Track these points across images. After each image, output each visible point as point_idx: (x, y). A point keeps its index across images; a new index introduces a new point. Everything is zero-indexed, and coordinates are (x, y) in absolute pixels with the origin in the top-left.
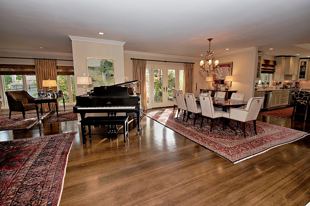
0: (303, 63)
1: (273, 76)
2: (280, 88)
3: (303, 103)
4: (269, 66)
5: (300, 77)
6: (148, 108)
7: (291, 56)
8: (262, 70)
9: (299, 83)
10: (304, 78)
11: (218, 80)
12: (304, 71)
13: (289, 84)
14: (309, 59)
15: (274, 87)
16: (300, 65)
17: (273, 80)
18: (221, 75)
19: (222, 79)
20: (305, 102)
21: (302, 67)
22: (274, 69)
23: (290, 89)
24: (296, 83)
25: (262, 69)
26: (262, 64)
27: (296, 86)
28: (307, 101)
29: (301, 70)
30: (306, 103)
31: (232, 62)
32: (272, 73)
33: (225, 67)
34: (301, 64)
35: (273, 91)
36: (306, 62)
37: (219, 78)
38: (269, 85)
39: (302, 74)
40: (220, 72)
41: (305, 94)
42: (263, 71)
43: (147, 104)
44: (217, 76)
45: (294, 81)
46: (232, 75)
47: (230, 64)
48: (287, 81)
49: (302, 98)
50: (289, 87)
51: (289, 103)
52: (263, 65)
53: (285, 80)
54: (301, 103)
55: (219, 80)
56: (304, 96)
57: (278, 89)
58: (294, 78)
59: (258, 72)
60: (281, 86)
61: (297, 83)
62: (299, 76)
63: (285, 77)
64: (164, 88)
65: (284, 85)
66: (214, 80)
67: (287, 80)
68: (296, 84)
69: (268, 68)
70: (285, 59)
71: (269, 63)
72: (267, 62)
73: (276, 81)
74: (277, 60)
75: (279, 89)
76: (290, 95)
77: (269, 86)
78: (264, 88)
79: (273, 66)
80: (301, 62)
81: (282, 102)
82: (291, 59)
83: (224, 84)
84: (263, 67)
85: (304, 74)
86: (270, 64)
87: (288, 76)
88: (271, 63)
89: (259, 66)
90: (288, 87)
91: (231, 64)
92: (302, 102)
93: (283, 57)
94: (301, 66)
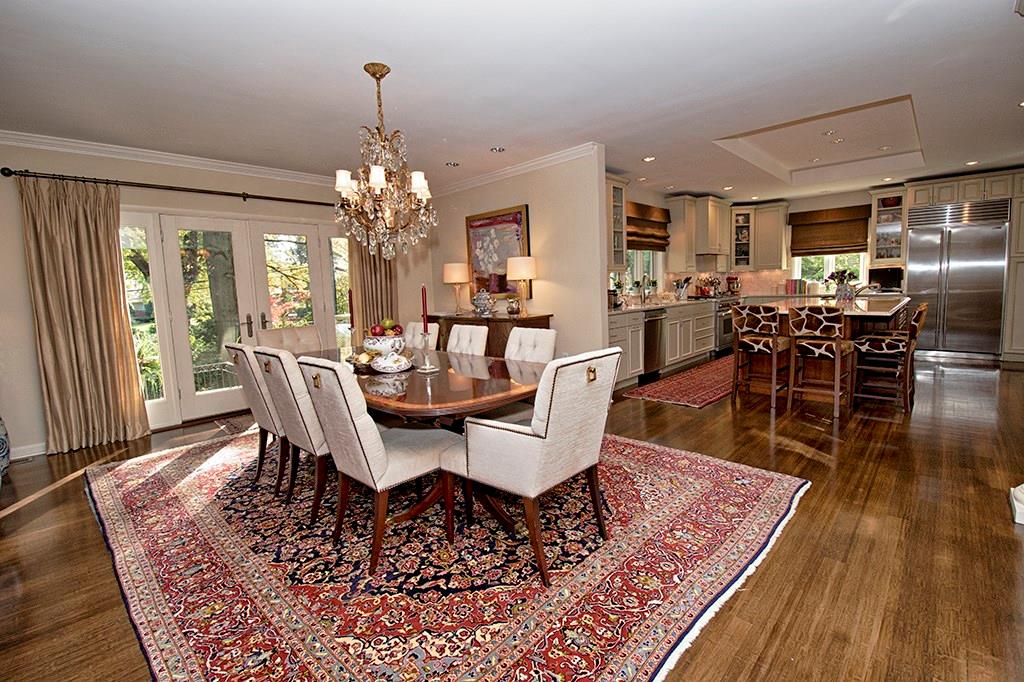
0: (740, 218)
1: (666, 260)
2: (689, 297)
3: (761, 346)
4: (649, 227)
5: (737, 262)
6: (153, 426)
7: (707, 195)
8: (630, 238)
9: (736, 279)
10: (748, 264)
11: (486, 276)
12: (744, 241)
13: (712, 283)
14: (754, 207)
15: (672, 295)
16: (734, 225)
17: (668, 274)
18: (495, 255)
19: (500, 272)
20: (766, 345)
21: (739, 229)
22: (664, 234)
23: (714, 300)
24: (728, 279)
25: (629, 234)
26: (628, 218)
27: (729, 290)
28: (771, 340)
29: (737, 239)
30: (771, 345)
31: (527, 206)
32: (662, 248)
33: (505, 225)
34: (737, 221)
35: (668, 310)
36: (748, 214)
37: (489, 269)
38: (656, 290)
39: (742, 253)
40: (491, 246)
41: (763, 314)
42: (633, 241)
43: (148, 403)
44: (483, 260)
45: (723, 273)
46: (529, 255)
47: (520, 213)
48: (704, 276)
49: (757, 330)
50: (712, 293)
51: (716, 346)
52: (630, 220)
53: (701, 272)
54: (756, 347)
55: (491, 275)
56: (763, 322)
57: (682, 302)
58: (722, 265)
59: (619, 245)
60: (691, 290)
61: (730, 280)
62: (734, 257)
63: (698, 262)
64: (249, 318)
65: (697, 287)
66: (475, 275)
67: (705, 272)
68: (729, 283)
69: (649, 231)
70: (693, 203)
71: (651, 217)
72: (642, 209)
73: (675, 274)
74: (673, 206)
75: (686, 302)
76: (716, 316)
77: (658, 293)
78: (644, 299)
79: (664, 226)
80: (737, 215)
81: (700, 341)
82: (710, 203)
83: (509, 290)
84: (632, 229)
85: (747, 253)
86: (653, 219)
87: (705, 259)
88: (656, 217)
89: (617, 222)
90: (708, 292)
91: (524, 213)
92: (758, 343)
93: (687, 197)
94: (737, 227)
